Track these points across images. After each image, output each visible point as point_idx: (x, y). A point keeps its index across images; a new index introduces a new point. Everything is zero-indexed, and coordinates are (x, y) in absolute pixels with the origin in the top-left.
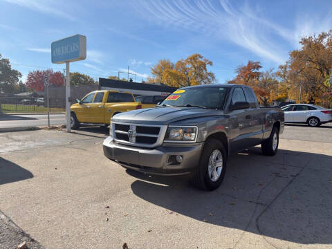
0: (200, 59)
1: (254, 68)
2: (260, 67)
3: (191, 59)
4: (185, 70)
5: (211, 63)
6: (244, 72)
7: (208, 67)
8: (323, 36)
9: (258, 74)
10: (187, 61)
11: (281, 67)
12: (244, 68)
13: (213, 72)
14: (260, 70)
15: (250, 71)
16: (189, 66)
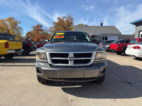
0: (14, 20)
1: (40, 27)
2: (42, 27)
3: (9, 19)
4: (6, 24)
5: (20, 23)
6: (36, 28)
7: (18, 24)
8: (64, 18)
9: (42, 30)
10: (6, 20)
11: (50, 28)
12: (35, 27)
13: (21, 27)
14: (42, 28)
15: (38, 28)
16: (7, 23)
